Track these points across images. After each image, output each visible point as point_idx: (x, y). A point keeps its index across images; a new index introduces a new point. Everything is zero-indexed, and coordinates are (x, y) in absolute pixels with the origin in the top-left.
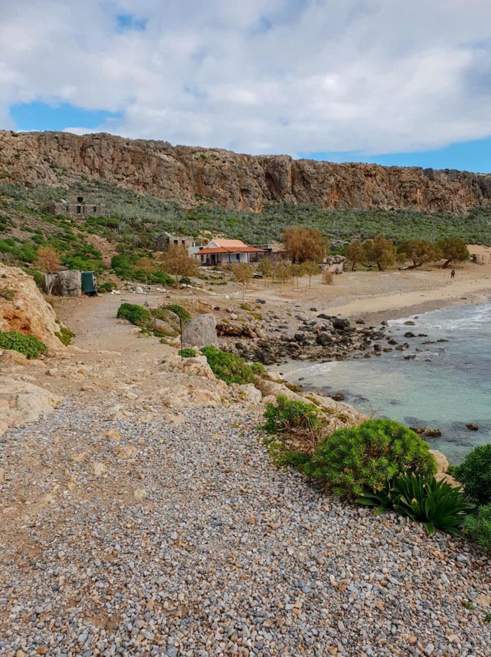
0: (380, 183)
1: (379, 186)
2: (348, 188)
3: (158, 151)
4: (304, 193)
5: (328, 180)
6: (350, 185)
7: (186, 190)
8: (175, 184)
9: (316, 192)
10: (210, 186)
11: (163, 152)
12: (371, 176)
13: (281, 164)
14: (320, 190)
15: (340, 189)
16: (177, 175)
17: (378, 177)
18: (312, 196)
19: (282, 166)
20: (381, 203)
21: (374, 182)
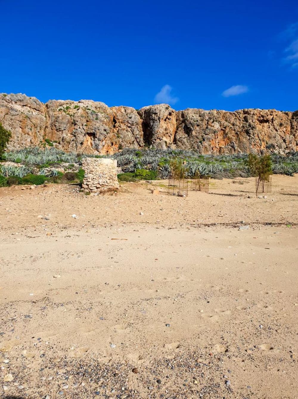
0: (278, 128)
1: (277, 131)
2: (237, 133)
3: (13, 102)
4: (185, 140)
5: (212, 126)
6: (240, 130)
7: (27, 135)
8: (17, 129)
9: (198, 138)
10: (61, 132)
11: (19, 103)
12: (267, 121)
13: (154, 112)
14: (202, 136)
15: (227, 134)
16: (21, 122)
17: (276, 122)
18: (192, 142)
19: (155, 114)
20: (277, 148)
21: (271, 127)
